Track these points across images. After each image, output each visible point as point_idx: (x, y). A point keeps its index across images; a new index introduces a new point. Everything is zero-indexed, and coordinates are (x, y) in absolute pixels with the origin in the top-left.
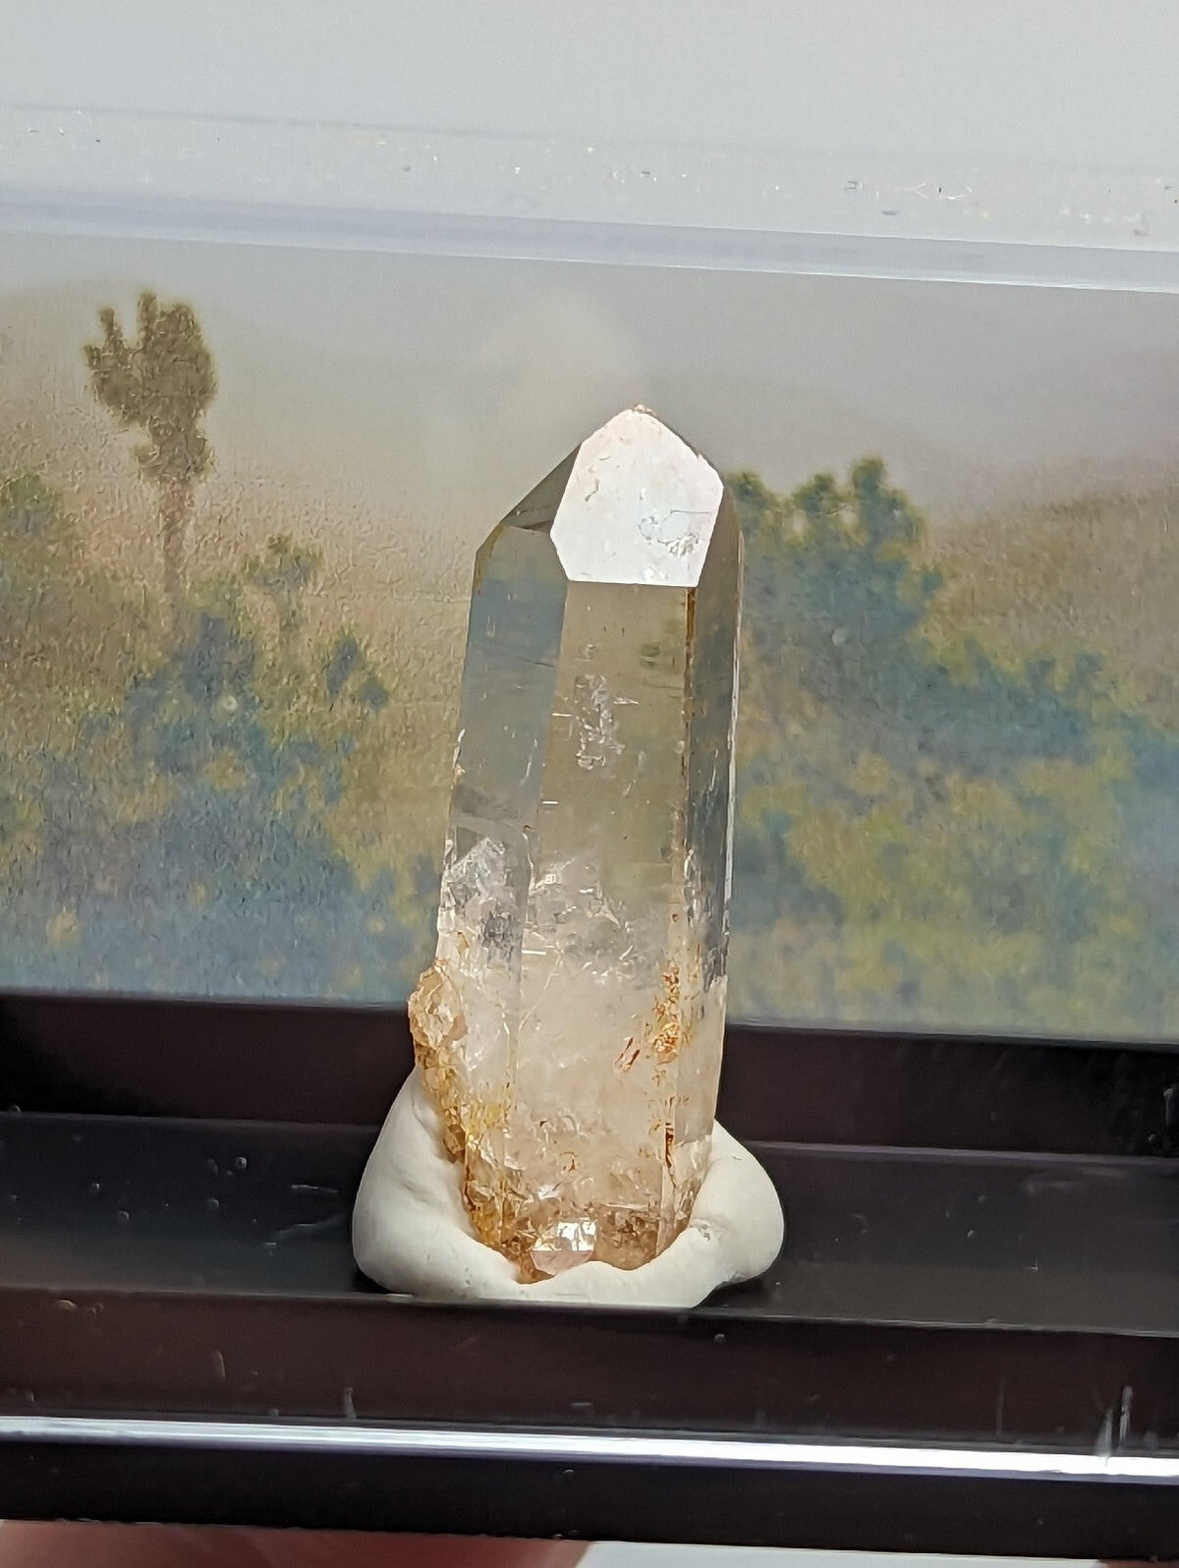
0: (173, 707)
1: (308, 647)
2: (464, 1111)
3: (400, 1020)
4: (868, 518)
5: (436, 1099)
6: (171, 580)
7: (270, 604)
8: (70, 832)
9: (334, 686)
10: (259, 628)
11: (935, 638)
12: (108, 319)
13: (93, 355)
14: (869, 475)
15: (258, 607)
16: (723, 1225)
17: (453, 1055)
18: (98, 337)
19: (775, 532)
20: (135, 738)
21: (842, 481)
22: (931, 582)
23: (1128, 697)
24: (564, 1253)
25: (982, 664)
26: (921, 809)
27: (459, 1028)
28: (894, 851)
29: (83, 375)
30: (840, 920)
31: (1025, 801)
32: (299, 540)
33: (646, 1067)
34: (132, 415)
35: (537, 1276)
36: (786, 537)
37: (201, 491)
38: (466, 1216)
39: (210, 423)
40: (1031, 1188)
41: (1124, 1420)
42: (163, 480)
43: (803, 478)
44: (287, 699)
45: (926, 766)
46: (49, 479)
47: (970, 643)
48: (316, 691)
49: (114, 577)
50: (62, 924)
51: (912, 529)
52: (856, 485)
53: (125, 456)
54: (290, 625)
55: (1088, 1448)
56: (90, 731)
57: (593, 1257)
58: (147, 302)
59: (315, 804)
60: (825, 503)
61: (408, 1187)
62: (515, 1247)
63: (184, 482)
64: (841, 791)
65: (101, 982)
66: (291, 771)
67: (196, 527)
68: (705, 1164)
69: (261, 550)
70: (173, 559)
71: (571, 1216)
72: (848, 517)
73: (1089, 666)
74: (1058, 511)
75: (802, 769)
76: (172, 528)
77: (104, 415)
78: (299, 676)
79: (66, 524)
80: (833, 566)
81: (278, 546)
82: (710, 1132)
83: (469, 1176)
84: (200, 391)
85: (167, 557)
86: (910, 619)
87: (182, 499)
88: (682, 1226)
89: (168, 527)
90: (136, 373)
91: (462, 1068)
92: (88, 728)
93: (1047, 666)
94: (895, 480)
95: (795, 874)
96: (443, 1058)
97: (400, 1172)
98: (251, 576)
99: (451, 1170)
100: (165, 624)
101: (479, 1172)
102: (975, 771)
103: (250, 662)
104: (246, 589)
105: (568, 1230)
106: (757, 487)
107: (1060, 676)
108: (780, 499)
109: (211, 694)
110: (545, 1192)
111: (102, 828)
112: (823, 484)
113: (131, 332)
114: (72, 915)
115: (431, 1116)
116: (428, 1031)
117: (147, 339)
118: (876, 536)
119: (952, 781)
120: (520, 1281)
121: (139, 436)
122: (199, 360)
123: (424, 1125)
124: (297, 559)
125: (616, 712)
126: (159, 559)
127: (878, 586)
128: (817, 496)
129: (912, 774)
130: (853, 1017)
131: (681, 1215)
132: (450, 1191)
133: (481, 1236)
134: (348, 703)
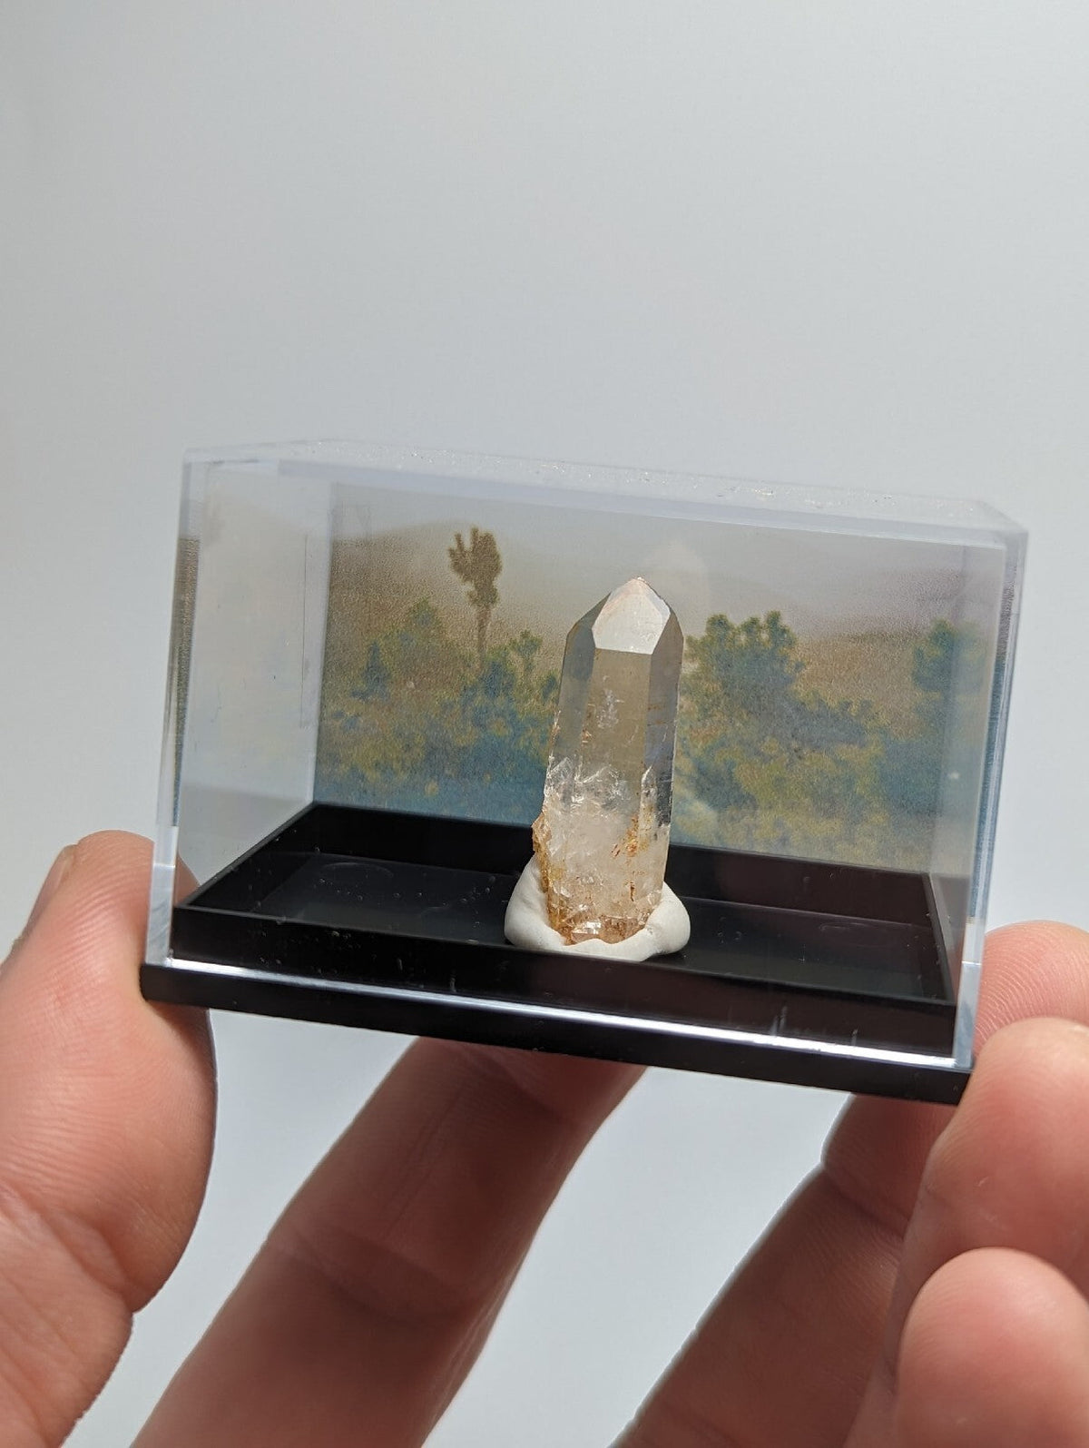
0: (480, 699)
1: (536, 677)
2: (550, 871)
3: (528, 832)
4: (772, 636)
5: (541, 865)
6: (480, 647)
7: (521, 659)
8: (436, 749)
9: (545, 696)
10: (515, 669)
11: (800, 690)
12: (459, 538)
13: (452, 552)
14: (774, 619)
15: (516, 660)
16: (659, 928)
17: (546, 847)
18: (454, 545)
19: (733, 641)
20: (464, 711)
21: (762, 621)
22: (799, 666)
23: (884, 719)
24: (588, 936)
25: (820, 702)
26: (792, 762)
27: (549, 836)
28: (780, 780)
29: (448, 560)
30: (755, 807)
31: (837, 762)
32: (533, 634)
33: (622, 859)
34: (467, 578)
35: (573, 943)
36: (737, 643)
37: (494, 610)
38: (547, 915)
39: (498, 583)
40: (824, 928)
41: (783, 1021)
42: (480, 606)
43: (746, 619)
44: (526, 699)
45: (794, 745)
46: (432, 603)
47: (815, 693)
48: (538, 697)
49: (458, 645)
50: (432, 787)
51: (791, 643)
52: (768, 621)
53: (463, 595)
54: (529, 668)
55: (766, 1032)
56: (446, 707)
57: (597, 937)
58: (475, 532)
59: (536, 744)
60: (755, 630)
61: (524, 901)
62: (565, 930)
63: (487, 607)
64: (758, 753)
65: (446, 812)
66: (527, 730)
67: (491, 625)
68: (657, 902)
69: (518, 637)
70: (481, 637)
71: (591, 920)
72: (765, 636)
73: (866, 706)
74: (856, 638)
75: (741, 742)
76: (481, 626)
77: (455, 577)
78: (531, 690)
79: (438, 622)
80: (757, 656)
81: (525, 635)
82: (661, 887)
83: (549, 899)
84: (496, 569)
85: (479, 637)
86: (789, 681)
87: (486, 614)
88: (642, 927)
89: (479, 625)
90: (469, 561)
91: (549, 852)
92: (445, 707)
93: (849, 704)
94: (785, 621)
95: (737, 787)
96: (543, 848)
97: (522, 894)
98: (513, 647)
99: (542, 896)
100: (477, 666)
101: (554, 897)
102: (816, 748)
103: (510, 685)
104: (511, 652)
105: (590, 925)
106: (726, 621)
107: (854, 709)
108: (735, 627)
109: (495, 695)
110: (581, 908)
111: (449, 748)
112: (754, 622)
113: (468, 544)
114: (436, 784)
115: (538, 872)
116: (539, 836)
117: (474, 547)
118: (776, 645)
119: (805, 751)
120: (566, 945)
121: (469, 587)
122: (495, 557)
123: (535, 876)
124: (532, 641)
125: (616, 705)
126: (475, 638)
127: (777, 666)
128: (751, 627)
129: (789, 747)
130: (760, 850)
131: (641, 923)
132: (542, 905)
133: (552, 925)
134: (551, 702)
